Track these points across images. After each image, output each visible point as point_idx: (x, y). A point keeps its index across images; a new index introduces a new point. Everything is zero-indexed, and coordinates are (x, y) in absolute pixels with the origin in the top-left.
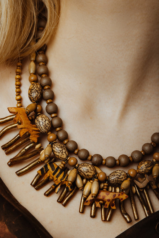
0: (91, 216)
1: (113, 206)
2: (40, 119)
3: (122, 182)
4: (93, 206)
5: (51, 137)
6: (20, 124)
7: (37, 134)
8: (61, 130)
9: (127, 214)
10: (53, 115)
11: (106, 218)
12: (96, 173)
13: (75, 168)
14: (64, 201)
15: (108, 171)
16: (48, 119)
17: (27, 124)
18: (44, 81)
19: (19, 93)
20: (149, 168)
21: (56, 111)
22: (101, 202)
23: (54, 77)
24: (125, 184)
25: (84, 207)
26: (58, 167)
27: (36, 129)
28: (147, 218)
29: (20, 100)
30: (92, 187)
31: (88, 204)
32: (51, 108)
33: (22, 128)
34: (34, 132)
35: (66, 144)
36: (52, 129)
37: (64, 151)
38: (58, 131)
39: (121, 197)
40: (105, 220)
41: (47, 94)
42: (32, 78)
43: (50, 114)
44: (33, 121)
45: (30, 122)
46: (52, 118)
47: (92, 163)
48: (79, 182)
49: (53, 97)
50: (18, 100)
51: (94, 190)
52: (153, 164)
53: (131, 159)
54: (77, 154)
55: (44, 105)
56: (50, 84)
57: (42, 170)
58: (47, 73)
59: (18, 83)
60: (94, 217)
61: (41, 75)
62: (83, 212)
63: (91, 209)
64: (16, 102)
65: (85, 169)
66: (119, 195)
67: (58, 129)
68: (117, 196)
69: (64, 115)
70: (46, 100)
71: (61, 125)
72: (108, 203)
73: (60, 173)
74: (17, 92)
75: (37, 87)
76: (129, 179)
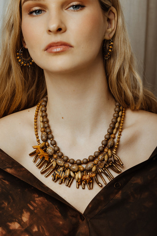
0: (83, 189)
1: (90, 181)
2: (48, 149)
3: (92, 168)
4: (83, 184)
5: (55, 156)
6: (39, 153)
7: (48, 157)
8: (59, 152)
9: (99, 183)
10: (54, 146)
11: (90, 188)
12: (79, 168)
13: (69, 168)
14: (69, 185)
15: (84, 166)
16: (51, 148)
17: (43, 153)
18: (48, 130)
19: (38, 138)
20: (103, 158)
21: (55, 143)
22: (84, 181)
23: (52, 128)
24: (94, 169)
25: (79, 185)
26: (61, 171)
27: (47, 154)
28: (111, 181)
29: (39, 141)
30: (79, 175)
31: (79, 184)
32: (53, 142)
33: (40, 155)
34: (46, 156)
35: (63, 158)
36: (55, 152)
37: (61, 162)
38: (58, 153)
39: (92, 176)
40: (90, 189)
41: (50, 136)
42: (42, 130)
43: (53, 145)
44: (45, 151)
45: (44, 151)
46: (54, 147)
47: (77, 164)
48: (72, 174)
49: (53, 137)
50: (38, 141)
51: (80, 176)
52: (104, 155)
53: (94, 156)
54: (69, 162)
55: (49, 141)
56: (51, 132)
57: (53, 175)
58: (49, 127)
59: (36, 133)
60: (84, 189)
61: (46, 128)
62: (78, 188)
63: (82, 185)
64: (37, 142)
65: (74, 167)
66: (91, 175)
67: (58, 152)
68: (91, 176)
69: (59, 145)
70: (50, 139)
71: (59, 149)
72: (88, 181)
73: (62, 173)
74: (37, 137)
75: (44, 133)
76: (95, 166)
